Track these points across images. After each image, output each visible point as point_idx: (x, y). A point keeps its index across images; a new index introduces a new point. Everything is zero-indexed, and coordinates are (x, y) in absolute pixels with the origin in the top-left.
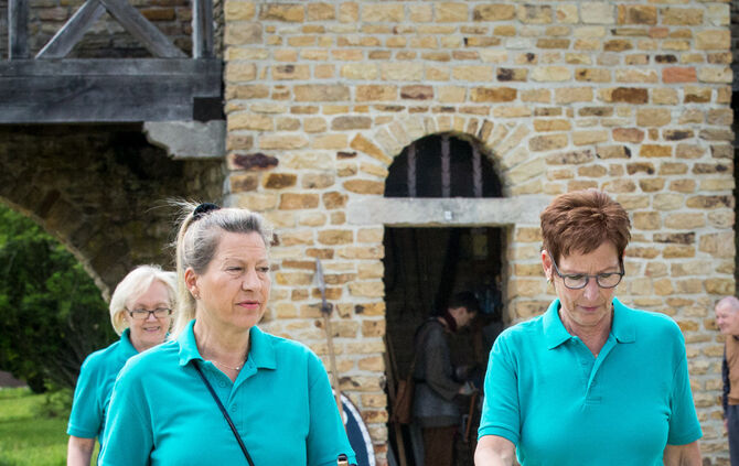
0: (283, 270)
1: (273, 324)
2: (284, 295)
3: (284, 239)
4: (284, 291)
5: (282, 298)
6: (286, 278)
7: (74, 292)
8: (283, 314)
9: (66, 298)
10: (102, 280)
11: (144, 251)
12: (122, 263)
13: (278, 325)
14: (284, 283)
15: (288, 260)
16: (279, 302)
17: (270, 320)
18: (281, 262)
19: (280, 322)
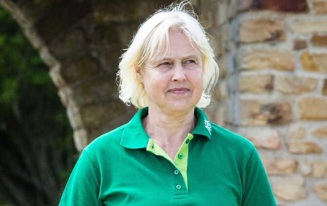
0: (313, 50)
1: (294, 128)
2: (312, 86)
3: (315, 4)
4: (312, 80)
5: (307, 90)
6: (316, 61)
7: (23, 66)
8: (310, 113)
9: (13, 74)
10: (51, 52)
11: (115, 13)
12: (81, 28)
13: (301, 129)
14: (313, 68)
15: (320, 34)
16: (305, 95)
17: (290, 122)
18: (310, 37)
19: (305, 124)
